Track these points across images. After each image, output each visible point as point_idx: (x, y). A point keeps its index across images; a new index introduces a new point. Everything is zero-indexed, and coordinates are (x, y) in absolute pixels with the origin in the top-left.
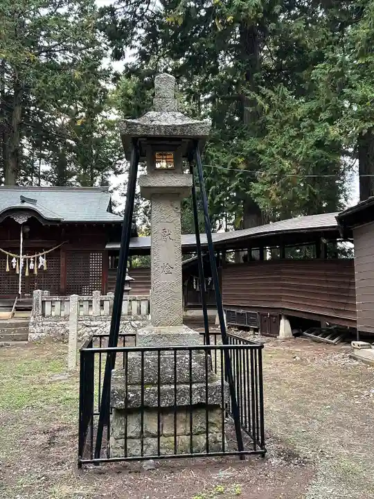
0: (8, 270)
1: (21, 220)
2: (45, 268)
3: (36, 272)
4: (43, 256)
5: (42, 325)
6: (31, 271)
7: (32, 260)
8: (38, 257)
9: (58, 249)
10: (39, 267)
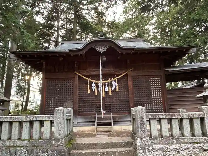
0: (89, 92)
1: (102, 50)
2: (117, 90)
3: (110, 94)
4: (115, 81)
5: (153, 150)
6: (106, 93)
7: (107, 84)
8: (111, 82)
9: (126, 75)
10: (113, 89)
